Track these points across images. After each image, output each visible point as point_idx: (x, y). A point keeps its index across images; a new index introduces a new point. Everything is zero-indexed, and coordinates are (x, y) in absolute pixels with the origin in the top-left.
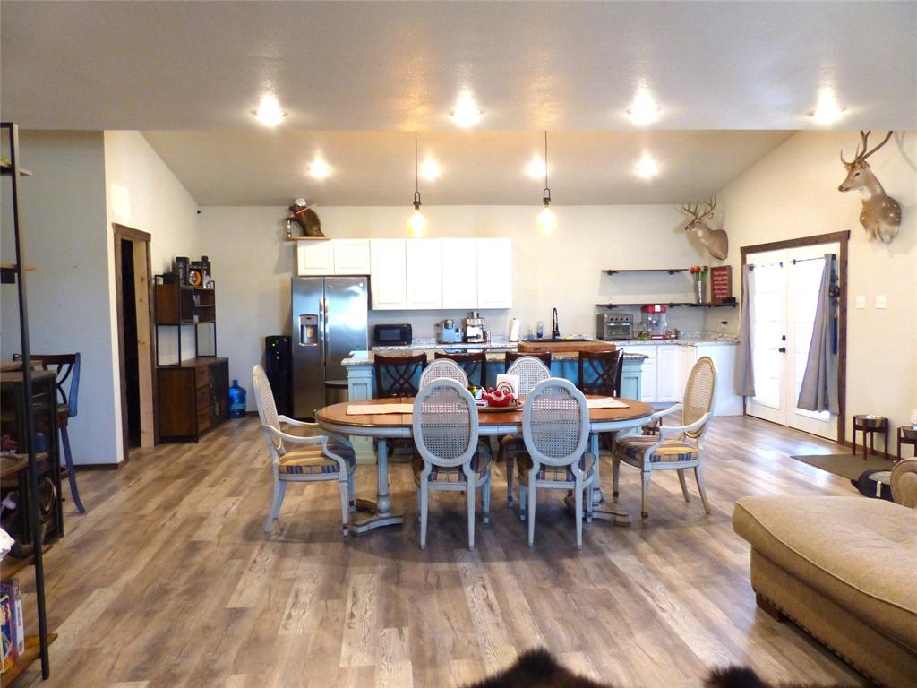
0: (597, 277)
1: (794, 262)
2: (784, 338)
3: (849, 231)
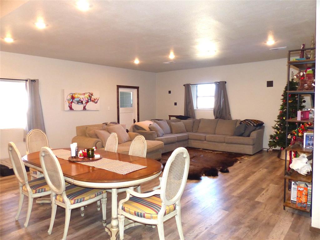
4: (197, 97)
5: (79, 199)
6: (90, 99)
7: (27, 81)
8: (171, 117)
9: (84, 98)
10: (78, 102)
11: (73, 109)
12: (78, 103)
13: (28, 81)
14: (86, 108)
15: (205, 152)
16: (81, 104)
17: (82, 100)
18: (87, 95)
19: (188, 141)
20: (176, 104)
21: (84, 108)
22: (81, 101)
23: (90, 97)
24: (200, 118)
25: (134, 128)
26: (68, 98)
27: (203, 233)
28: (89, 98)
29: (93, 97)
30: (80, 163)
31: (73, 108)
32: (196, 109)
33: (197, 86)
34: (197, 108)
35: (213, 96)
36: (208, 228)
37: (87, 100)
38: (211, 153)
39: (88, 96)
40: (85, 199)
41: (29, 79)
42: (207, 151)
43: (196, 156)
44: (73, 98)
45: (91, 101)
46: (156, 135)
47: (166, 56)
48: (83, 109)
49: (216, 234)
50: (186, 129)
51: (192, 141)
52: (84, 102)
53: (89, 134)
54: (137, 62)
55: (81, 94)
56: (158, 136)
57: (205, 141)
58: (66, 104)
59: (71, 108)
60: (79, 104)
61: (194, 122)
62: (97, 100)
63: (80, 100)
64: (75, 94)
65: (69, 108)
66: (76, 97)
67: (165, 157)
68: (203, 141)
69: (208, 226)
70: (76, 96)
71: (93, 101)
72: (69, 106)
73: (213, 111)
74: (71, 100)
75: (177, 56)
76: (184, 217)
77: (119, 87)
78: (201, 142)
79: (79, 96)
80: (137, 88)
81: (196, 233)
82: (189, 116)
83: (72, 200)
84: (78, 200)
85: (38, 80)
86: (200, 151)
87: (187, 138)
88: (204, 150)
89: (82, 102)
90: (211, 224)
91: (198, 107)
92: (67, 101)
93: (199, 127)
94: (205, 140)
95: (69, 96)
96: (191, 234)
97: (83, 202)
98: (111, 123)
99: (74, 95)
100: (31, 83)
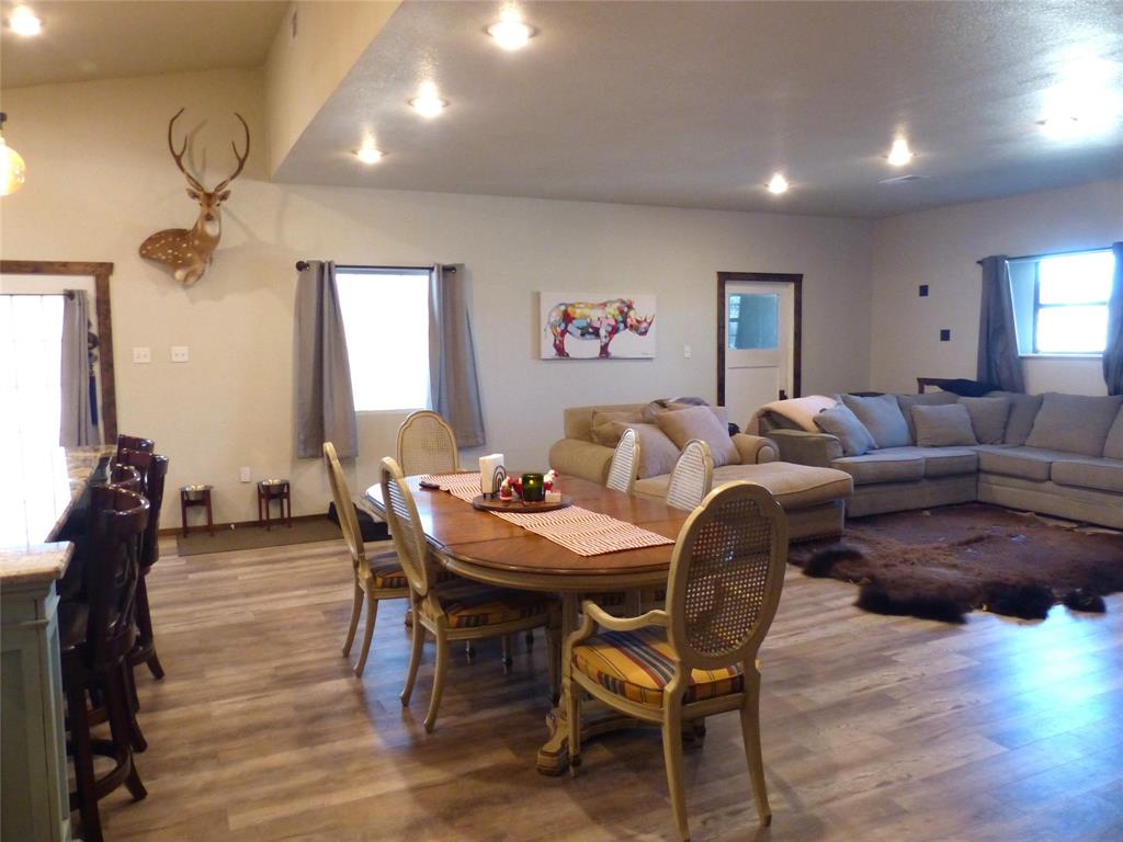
3: (112, 264)
4: (1037, 305)
6: (624, 320)
7: (432, 269)
8: (926, 387)
9: (603, 317)
10: (584, 333)
11: (568, 355)
12: (583, 335)
13: (435, 269)
14: (610, 349)
15: (1044, 526)
16: (593, 336)
17: (597, 324)
18: (612, 310)
19: (978, 481)
20: (945, 335)
21: (604, 350)
22: (592, 328)
23: (625, 316)
24: (1044, 392)
25: (764, 420)
26: (552, 320)
27: (860, 796)
28: (620, 318)
29: (632, 313)
30: (496, 513)
31: (567, 350)
32: (1031, 355)
33: (1037, 264)
34: (1035, 351)
35: (1104, 304)
36: (890, 787)
37: (613, 323)
38: (1071, 530)
39: (617, 312)
40: (491, 617)
41: (439, 266)
42: (1052, 523)
43: (989, 537)
44: (567, 318)
45: (626, 327)
46: (841, 450)
47: (877, 158)
48: (601, 353)
49: (905, 812)
50: (975, 432)
51: (993, 479)
52: (603, 332)
53: (598, 435)
54: (778, 185)
55: (593, 306)
56: (845, 453)
57: (1049, 485)
58: (546, 337)
59: (560, 350)
60: (588, 336)
61: (1011, 408)
62: (645, 325)
63: (590, 325)
64: (573, 305)
65: (553, 352)
66: (576, 316)
67: (862, 530)
68: (1042, 481)
69: (892, 779)
70: (578, 312)
71: (631, 326)
72: (555, 346)
73: (1101, 364)
74: (563, 326)
75: (922, 155)
76: (822, 734)
77: (724, 278)
78: (1030, 484)
79: (587, 311)
80: (796, 279)
81: (835, 789)
82: (996, 382)
85: (462, 266)
86: (1020, 520)
87: (973, 467)
88: (1040, 518)
89: (596, 333)
90: (909, 776)
91: (1039, 347)
92: (549, 330)
93: (1033, 425)
94: (1050, 480)
95: (554, 314)
96: (816, 790)
98: (682, 400)
99: (570, 309)
100: (444, 276)
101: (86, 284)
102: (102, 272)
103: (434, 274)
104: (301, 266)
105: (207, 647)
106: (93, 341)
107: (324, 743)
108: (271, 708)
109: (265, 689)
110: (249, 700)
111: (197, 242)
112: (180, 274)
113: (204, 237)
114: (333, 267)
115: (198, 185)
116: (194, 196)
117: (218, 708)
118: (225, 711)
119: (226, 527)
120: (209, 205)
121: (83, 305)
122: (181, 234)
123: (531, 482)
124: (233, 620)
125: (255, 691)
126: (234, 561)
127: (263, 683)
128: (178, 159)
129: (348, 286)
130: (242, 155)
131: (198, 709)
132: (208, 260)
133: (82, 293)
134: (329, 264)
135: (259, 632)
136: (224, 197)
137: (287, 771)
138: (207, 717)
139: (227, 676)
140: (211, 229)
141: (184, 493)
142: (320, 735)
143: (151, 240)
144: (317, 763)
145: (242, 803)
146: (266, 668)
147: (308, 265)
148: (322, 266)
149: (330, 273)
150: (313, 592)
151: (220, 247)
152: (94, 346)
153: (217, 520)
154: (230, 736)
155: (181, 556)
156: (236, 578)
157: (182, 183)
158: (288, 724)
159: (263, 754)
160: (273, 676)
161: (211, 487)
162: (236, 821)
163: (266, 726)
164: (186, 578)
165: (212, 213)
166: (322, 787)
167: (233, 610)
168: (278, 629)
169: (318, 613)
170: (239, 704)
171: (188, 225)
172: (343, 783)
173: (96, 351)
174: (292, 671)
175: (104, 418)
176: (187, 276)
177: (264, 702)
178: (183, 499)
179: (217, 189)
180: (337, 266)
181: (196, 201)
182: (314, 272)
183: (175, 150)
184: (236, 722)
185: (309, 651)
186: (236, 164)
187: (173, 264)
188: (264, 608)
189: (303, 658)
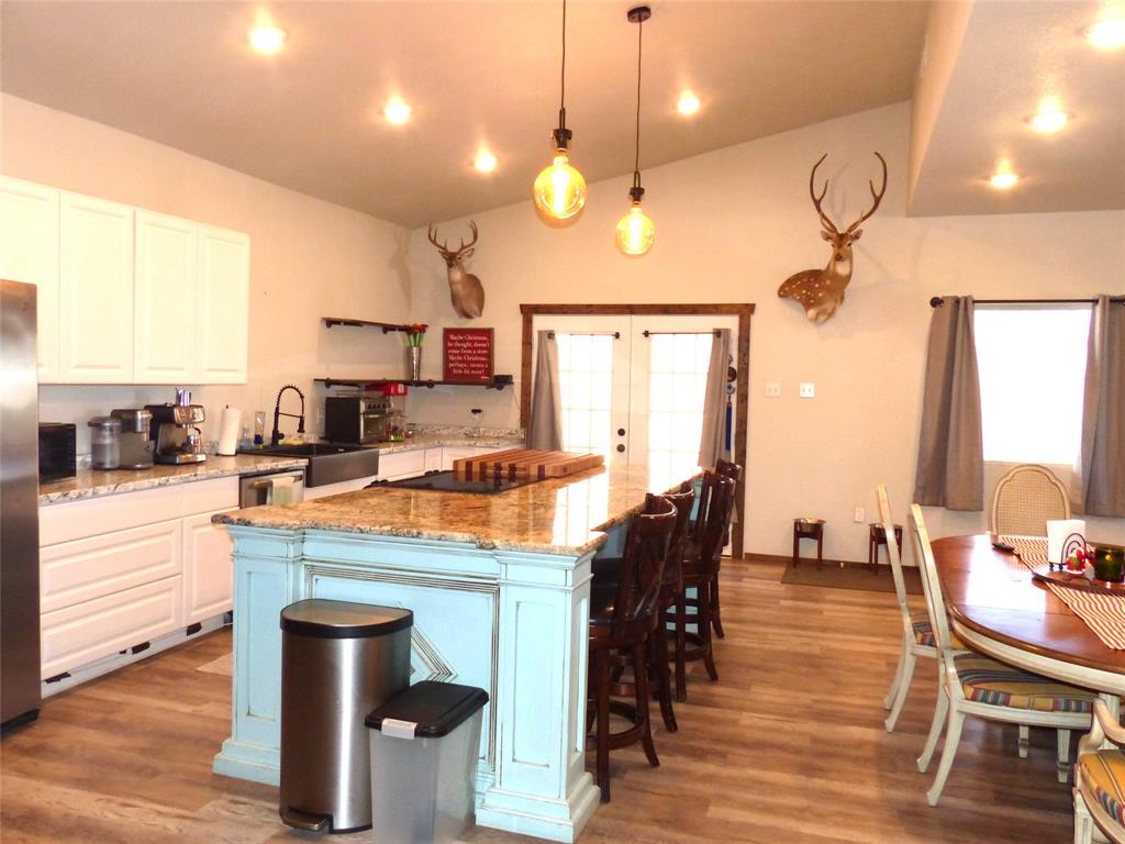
0: (316, 326)
1: (646, 334)
2: (621, 432)
3: (754, 305)
5: (992, 693)
7: (1095, 302)
13: (1100, 302)
40: (1014, 699)
41: (1105, 297)
83: (970, 685)
84: (987, 692)
97: (1004, 708)
100: (1111, 309)
101: (731, 323)
102: (745, 311)
103: (1098, 308)
104: (936, 302)
105: (766, 666)
106: (732, 374)
107: (821, 777)
108: (792, 733)
109: (794, 716)
110: (777, 720)
111: (828, 282)
112: (812, 312)
113: (835, 276)
114: (970, 302)
115: (833, 229)
116: (828, 238)
117: (747, 719)
118: (751, 722)
119: (836, 564)
120: (840, 246)
121: (727, 343)
122: (814, 275)
123: (1108, 557)
124: (799, 649)
125: (788, 715)
126: (828, 597)
127: (796, 710)
128: (817, 203)
129: (985, 323)
130: (878, 194)
131: (730, 714)
132: (839, 298)
133: (727, 331)
134: (966, 299)
135: (814, 665)
136: (857, 237)
137: (776, 788)
138: (734, 723)
139: (767, 694)
140: (842, 269)
141: (797, 524)
142: (821, 770)
143: (789, 282)
144: (804, 792)
145: (725, 800)
146: (806, 698)
147: (942, 301)
148: (957, 301)
149: (966, 309)
150: (888, 642)
151: (851, 285)
152: (733, 380)
153: (827, 555)
154: (745, 744)
155: (782, 583)
156: (821, 612)
157: (818, 227)
158: (798, 751)
159: (764, 768)
160: (809, 707)
161: (824, 522)
162: (714, 812)
163: (781, 747)
164: (778, 603)
165: (842, 253)
166: (800, 814)
167: (805, 640)
168: (836, 667)
169: (883, 662)
170: (769, 721)
171: (822, 266)
172: (821, 818)
173: (734, 384)
174: (826, 707)
175: (736, 445)
176: (818, 315)
177: (787, 726)
178: (795, 529)
179: (850, 230)
180: (975, 302)
181: (830, 243)
182: (947, 308)
183: (815, 194)
184: (757, 735)
185: (853, 695)
186: (872, 203)
187: (808, 304)
188: (832, 645)
189: (845, 700)
